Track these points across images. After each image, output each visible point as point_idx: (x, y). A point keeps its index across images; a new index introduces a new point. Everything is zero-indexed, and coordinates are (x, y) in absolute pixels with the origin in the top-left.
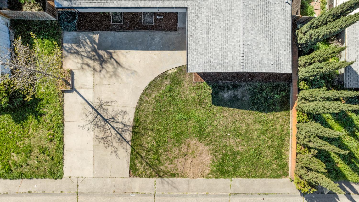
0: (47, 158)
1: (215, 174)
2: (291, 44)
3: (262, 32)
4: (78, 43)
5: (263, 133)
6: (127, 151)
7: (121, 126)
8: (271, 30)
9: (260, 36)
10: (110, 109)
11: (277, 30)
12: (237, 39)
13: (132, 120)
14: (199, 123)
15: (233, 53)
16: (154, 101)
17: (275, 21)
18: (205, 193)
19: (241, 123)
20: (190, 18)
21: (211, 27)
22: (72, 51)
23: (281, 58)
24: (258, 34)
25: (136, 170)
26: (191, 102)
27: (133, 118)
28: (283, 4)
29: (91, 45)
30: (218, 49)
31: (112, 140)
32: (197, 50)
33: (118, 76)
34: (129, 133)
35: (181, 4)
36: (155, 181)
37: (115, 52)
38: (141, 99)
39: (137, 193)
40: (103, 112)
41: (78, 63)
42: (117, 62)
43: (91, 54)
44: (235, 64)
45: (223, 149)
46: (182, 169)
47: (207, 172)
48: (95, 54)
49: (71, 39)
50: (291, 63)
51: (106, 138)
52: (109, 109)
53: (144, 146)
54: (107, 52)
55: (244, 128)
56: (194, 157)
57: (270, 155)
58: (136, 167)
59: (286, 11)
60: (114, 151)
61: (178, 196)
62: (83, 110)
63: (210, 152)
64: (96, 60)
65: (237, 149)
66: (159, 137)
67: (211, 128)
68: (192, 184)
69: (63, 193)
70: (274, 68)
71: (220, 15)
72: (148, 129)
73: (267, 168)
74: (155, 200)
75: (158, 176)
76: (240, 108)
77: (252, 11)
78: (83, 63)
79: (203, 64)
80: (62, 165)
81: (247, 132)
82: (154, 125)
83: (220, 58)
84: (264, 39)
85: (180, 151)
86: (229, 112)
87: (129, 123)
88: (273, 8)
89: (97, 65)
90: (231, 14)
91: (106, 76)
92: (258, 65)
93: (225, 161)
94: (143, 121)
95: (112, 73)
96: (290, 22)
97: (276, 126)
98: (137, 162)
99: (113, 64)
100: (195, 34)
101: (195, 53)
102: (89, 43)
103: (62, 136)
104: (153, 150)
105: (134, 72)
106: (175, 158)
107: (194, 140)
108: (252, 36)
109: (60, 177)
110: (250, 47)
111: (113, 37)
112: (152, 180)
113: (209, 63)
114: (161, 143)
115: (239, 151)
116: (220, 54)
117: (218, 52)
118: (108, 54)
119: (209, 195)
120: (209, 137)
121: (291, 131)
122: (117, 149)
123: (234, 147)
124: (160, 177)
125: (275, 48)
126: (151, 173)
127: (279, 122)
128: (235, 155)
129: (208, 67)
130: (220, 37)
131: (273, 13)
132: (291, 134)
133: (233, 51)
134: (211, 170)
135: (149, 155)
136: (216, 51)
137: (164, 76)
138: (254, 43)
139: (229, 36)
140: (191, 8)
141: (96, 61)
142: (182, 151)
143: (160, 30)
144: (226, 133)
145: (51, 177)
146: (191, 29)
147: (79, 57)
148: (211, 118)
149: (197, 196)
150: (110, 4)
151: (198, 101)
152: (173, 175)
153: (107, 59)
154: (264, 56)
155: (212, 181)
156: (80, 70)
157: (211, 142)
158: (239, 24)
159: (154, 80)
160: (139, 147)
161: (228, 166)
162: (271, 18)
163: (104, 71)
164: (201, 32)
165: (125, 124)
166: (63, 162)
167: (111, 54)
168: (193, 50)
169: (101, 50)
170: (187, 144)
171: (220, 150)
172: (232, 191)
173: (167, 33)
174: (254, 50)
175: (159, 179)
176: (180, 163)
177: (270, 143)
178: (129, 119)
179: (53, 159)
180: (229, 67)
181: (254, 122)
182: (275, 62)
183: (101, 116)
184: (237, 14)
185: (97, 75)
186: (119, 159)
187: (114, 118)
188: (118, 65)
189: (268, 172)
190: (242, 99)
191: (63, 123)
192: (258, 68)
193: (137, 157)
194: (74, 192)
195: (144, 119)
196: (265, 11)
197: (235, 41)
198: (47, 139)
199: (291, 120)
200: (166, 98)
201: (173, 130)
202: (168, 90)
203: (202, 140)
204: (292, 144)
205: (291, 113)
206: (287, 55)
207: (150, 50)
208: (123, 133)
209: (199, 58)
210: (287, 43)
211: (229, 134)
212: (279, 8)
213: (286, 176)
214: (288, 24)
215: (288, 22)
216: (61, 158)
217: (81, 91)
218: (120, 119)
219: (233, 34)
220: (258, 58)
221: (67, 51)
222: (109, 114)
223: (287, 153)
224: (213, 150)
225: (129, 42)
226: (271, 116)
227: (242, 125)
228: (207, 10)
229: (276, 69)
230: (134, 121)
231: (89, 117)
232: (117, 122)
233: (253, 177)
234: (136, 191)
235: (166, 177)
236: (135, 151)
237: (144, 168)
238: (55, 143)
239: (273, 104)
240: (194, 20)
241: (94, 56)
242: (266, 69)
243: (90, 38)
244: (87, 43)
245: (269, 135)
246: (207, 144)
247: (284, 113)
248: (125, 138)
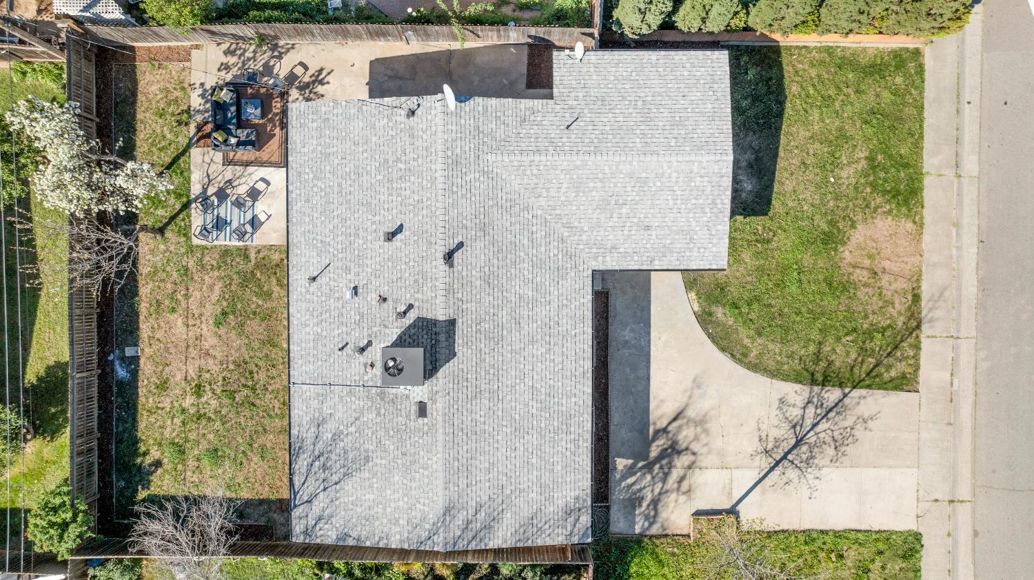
0: (878, 564)
1: (915, 210)
2: (667, 53)
3: (648, 115)
4: (634, 501)
5: (827, 107)
6: (864, 397)
7: (811, 411)
8: (642, 95)
9: (655, 119)
10: (774, 433)
11: (642, 82)
12: (666, 168)
13: (798, 387)
14: (807, 243)
15: (693, 175)
16: (759, 341)
17: (623, 86)
18: (954, 230)
19: (808, 154)
20: (614, 263)
21: (635, 220)
22: (652, 513)
23: (699, 74)
24: (652, 123)
25: (903, 376)
26: (762, 262)
27: (795, 385)
28: (585, 70)
29: (639, 474)
30: (683, 206)
31: (840, 429)
32: (682, 250)
33: (706, 415)
34: (826, 392)
35: (586, 284)
36: (928, 337)
37: (654, 424)
38: (754, 367)
39: (952, 375)
40: (781, 448)
41: (676, 501)
42: (675, 419)
43: (657, 474)
44: (716, 171)
45: (863, 192)
46: (905, 280)
47: (910, 225)
48: (657, 466)
49: (626, 517)
50: (708, 53)
51: (836, 441)
52: (775, 435)
53: (855, 361)
54: (654, 440)
55: (817, 146)
56: (879, 253)
57: (875, 90)
58: (897, 378)
59: (599, 62)
60: (864, 425)
61: (959, 288)
62: (775, 491)
63: (870, 220)
64: (670, 463)
65: (863, 162)
66: (836, 329)
67: (817, 217)
68: (935, 258)
69: (951, 532)
70: (720, 90)
71: (613, 202)
72: (819, 352)
73: (904, 95)
74: (967, 338)
75: (918, 331)
76: (776, 155)
77: (605, 136)
78: (678, 489)
79: (711, 237)
80: (892, 532)
81: (826, 141)
82: (810, 340)
83: (701, 201)
84: (662, 110)
85: (865, 285)
86: (784, 179)
87: (804, 393)
88: (596, 90)
89: (682, 462)
90: (613, 180)
91: (705, 442)
92: (717, 123)
93: (889, 188)
94: (800, 364)
95: (699, 429)
96: (622, 53)
97: (813, 76)
98: (886, 376)
99: (680, 427)
100: (648, 254)
101: (688, 254)
102: (633, 479)
103: (831, 533)
104: (864, 342)
105: (697, 383)
106: (880, 294)
107: (843, 255)
108: (657, 136)
109: (917, 537)
110: (681, 140)
111: (621, 428)
112: (925, 344)
113: (710, 224)
114: (848, 325)
115: (866, 158)
116: (694, 201)
117: (689, 206)
118: (658, 439)
119: (957, 221)
120: (838, 222)
121: (823, 44)
122: (858, 418)
123: (859, 168)
124: (918, 327)
125: (679, 86)
126: (911, 346)
127: (805, 70)
128: (876, 167)
129: (719, 227)
130: (658, 202)
131: (605, 90)
132: (831, 44)
133: (689, 175)
134: (907, 216)
135: (873, 351)
136: (687, 211)
137: (705, 319)
138: (672, 131)
139: (658, 184)
140: (594, 263)
141: (673, 464)
142: (866, 279)
143: (607, 328)
144: (829, 185)
145: (918, 556)
146: (637, 263)
147: (664, 499)
148: (796, 217)
149: (959, 248)
150: (585, 429)
151: (759, 245)
152: (916, 298)
153: (668, 440)
154: (697, 110)
155: (928, 214)
156: (692, 497)
157: (847, 219)
158: (635, 163)
159: (713, 341)
160: (856, 370)
161: (898, 180)
162: (616, 94)
163: (695, 447)
164: (644, 242)
165: (806, 401)
166: (884, 531)
167: (657, 432)
168: (681, 259)
169: (649, 452)
170: (851, 270)
171: (865, 199)
172: (950, 173)
173: (612, 314)
174: (687, 132)
175: (924, 327)
176: (890, 284)
177: (850, 91)
178: (796, 393)
179: (880, 553)
180: (721, 184)
181: (807, 124)
182: (707, 86)
183: (789, 452)
184: (614, 168)
185: (703, 461)
186: (879, 412)
187: (794, 423)
188: (680, 416)
189: (911, 94)
190: (758, 152)
191: (804, 532)
192: (724, 123)
193: (877, 376)
194: (949, 509)
195: (796, 361)
196: (603, 107)
197: (669, 171)
198: (839, 565)
199: (801, 44)
200: (753, 316)
201: (822, 300)
202: (737, 311)
203: (844, 236)
204: (852, 43)
205: (784, 44)
206: (691, 61)
207: (650, 349)
208: (825, 406)
209: (699, 245)
210: (667, 61)
211: (832, 180)
212: (594, 77)
213: (920, 53)
214: (626, 57)
215: (621, 58)
216: (878, 536)
217: (737, 495)
218: (795, 413)
219: (653, 175)
220: (702, 123)
221: (651, 524)
222: (786, 436)
223: (870, 52)
224: (865, 214)
225: (632, 393)
226: (792, 89)
227: (811, 152)
228: (600, 229)
229: (723, 86)
230: (800, 382)
231: (791, 477)
232: (803, 417)
233: (921, 127)
234: (949, 377)
235: (919, 313)
236: (863, 380)
237: (900, 361)
238: (845, 548)
239: (767, 82)
240: (619, 255)
241: (661, 467)
242: (723, 106)
243: (624, 478)
244: (633, 484)
245: (832, 92)
246: (853, 226)
247: (785, 59)
248: (836, 401)
